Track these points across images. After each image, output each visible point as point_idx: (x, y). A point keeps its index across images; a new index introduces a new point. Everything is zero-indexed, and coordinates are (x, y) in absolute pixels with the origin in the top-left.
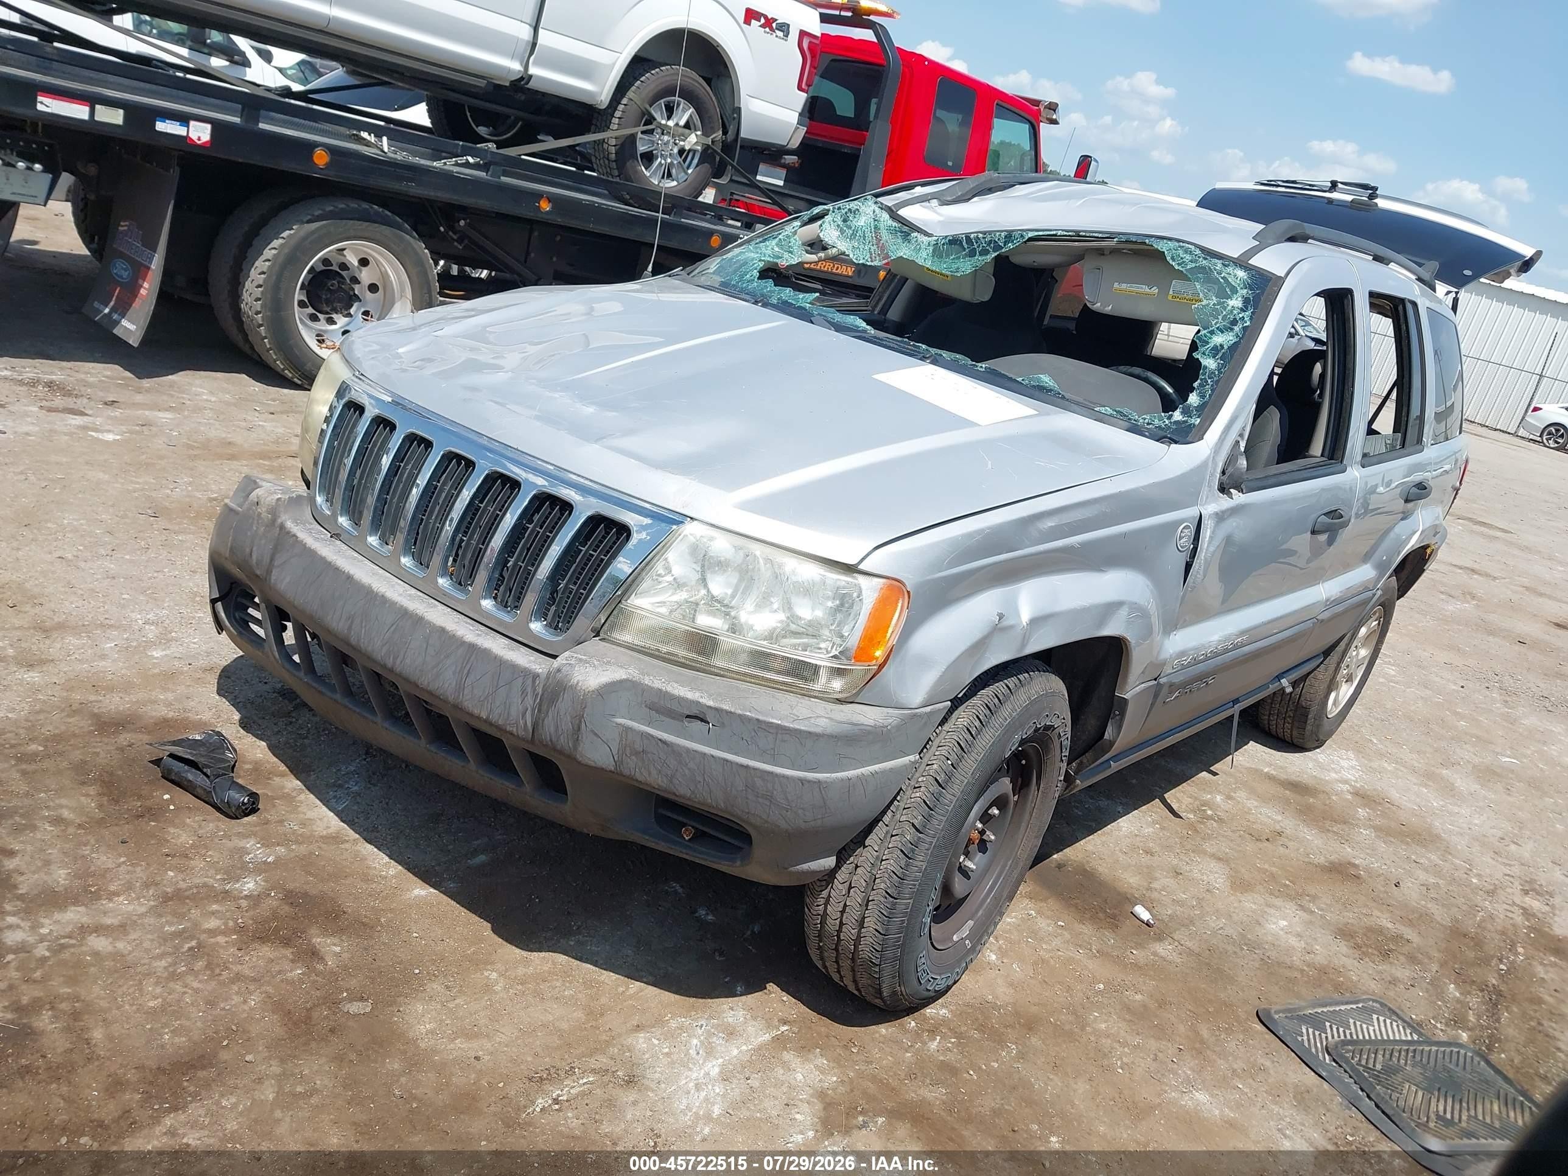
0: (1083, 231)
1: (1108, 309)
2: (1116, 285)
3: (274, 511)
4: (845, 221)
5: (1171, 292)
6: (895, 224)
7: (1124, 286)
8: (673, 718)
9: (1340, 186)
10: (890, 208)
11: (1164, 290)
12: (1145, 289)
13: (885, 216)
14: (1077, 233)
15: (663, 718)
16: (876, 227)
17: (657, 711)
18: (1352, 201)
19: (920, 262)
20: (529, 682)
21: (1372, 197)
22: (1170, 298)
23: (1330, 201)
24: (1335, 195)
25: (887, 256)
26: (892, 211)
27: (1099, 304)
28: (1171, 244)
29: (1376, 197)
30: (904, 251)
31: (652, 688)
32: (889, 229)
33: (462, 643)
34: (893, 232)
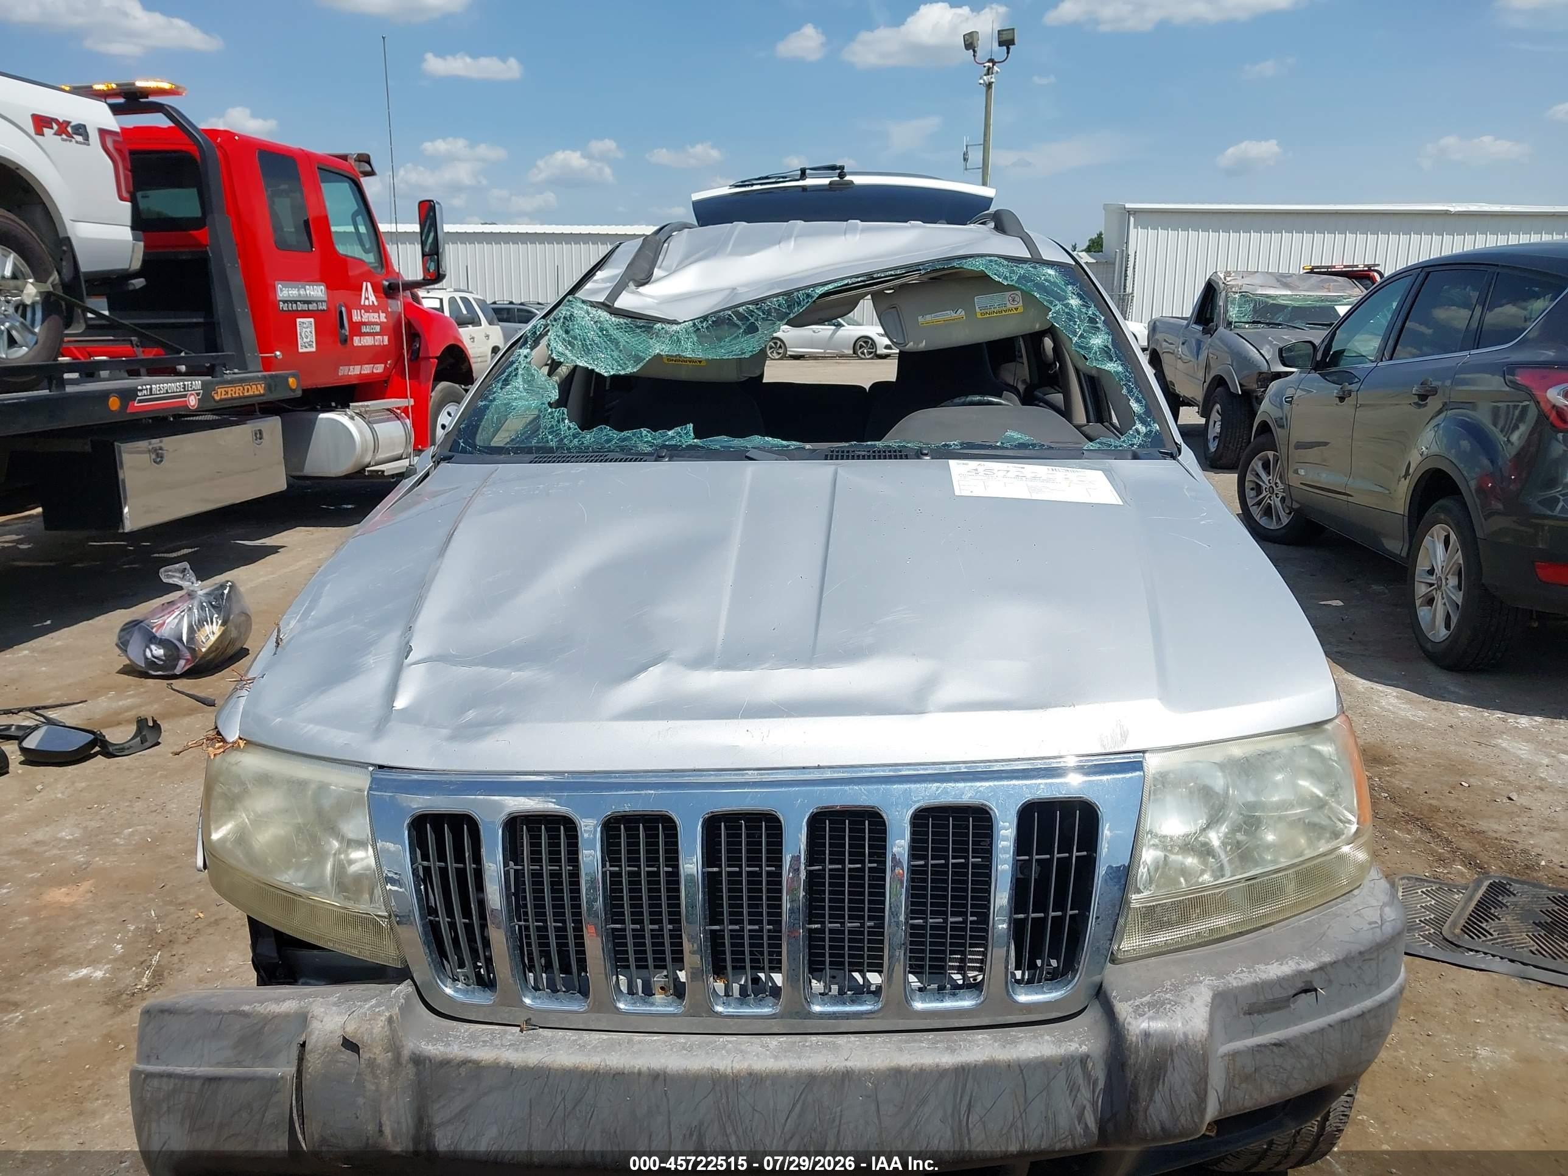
0: (878, 272)
1: (922, 346)
2: (920, 319)
3: (394, 1046)
4: (567, 332)
5: (978, 310)
6: (622, 321)
7: (928, 318)
8: (1279, 1009)
9: (808, 171)
10: (603, 304)
11: (970, 309)
12: (950, 314)
13: (604, 315)
14: (870, 276)
15: (1267, 1016)
16: (601, 330)
17: (1259, 1012)
18: (831, 183)
19: (688, 354)
20: (1078, 1071)
21: (842, 175)
22: (979, 316)
23: (804, 188)
24: (809, 182)
25: (641, 359)
26: (608, 306)
27: (911, 343)
28: (983, 261)
29: (845, 175)
30: (659, 348)
31: (1247, 986)
32: (618, 327)
33: (941, 1074)
34: (628, 329)
